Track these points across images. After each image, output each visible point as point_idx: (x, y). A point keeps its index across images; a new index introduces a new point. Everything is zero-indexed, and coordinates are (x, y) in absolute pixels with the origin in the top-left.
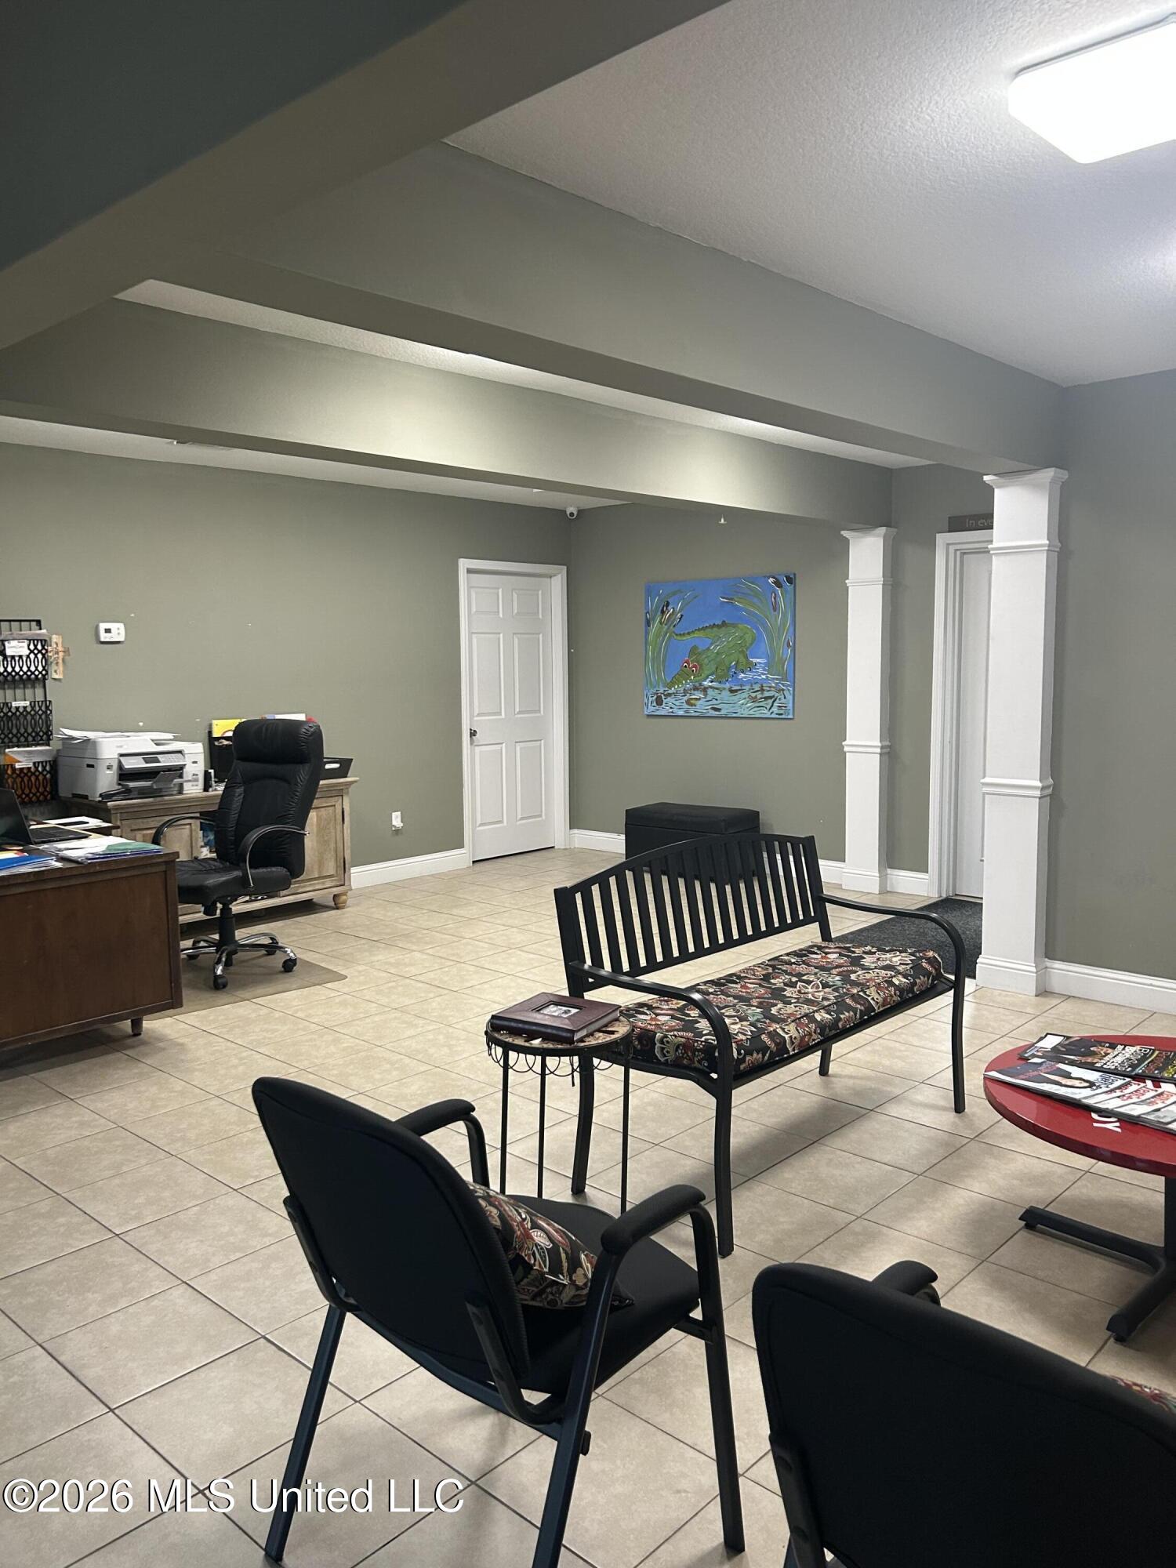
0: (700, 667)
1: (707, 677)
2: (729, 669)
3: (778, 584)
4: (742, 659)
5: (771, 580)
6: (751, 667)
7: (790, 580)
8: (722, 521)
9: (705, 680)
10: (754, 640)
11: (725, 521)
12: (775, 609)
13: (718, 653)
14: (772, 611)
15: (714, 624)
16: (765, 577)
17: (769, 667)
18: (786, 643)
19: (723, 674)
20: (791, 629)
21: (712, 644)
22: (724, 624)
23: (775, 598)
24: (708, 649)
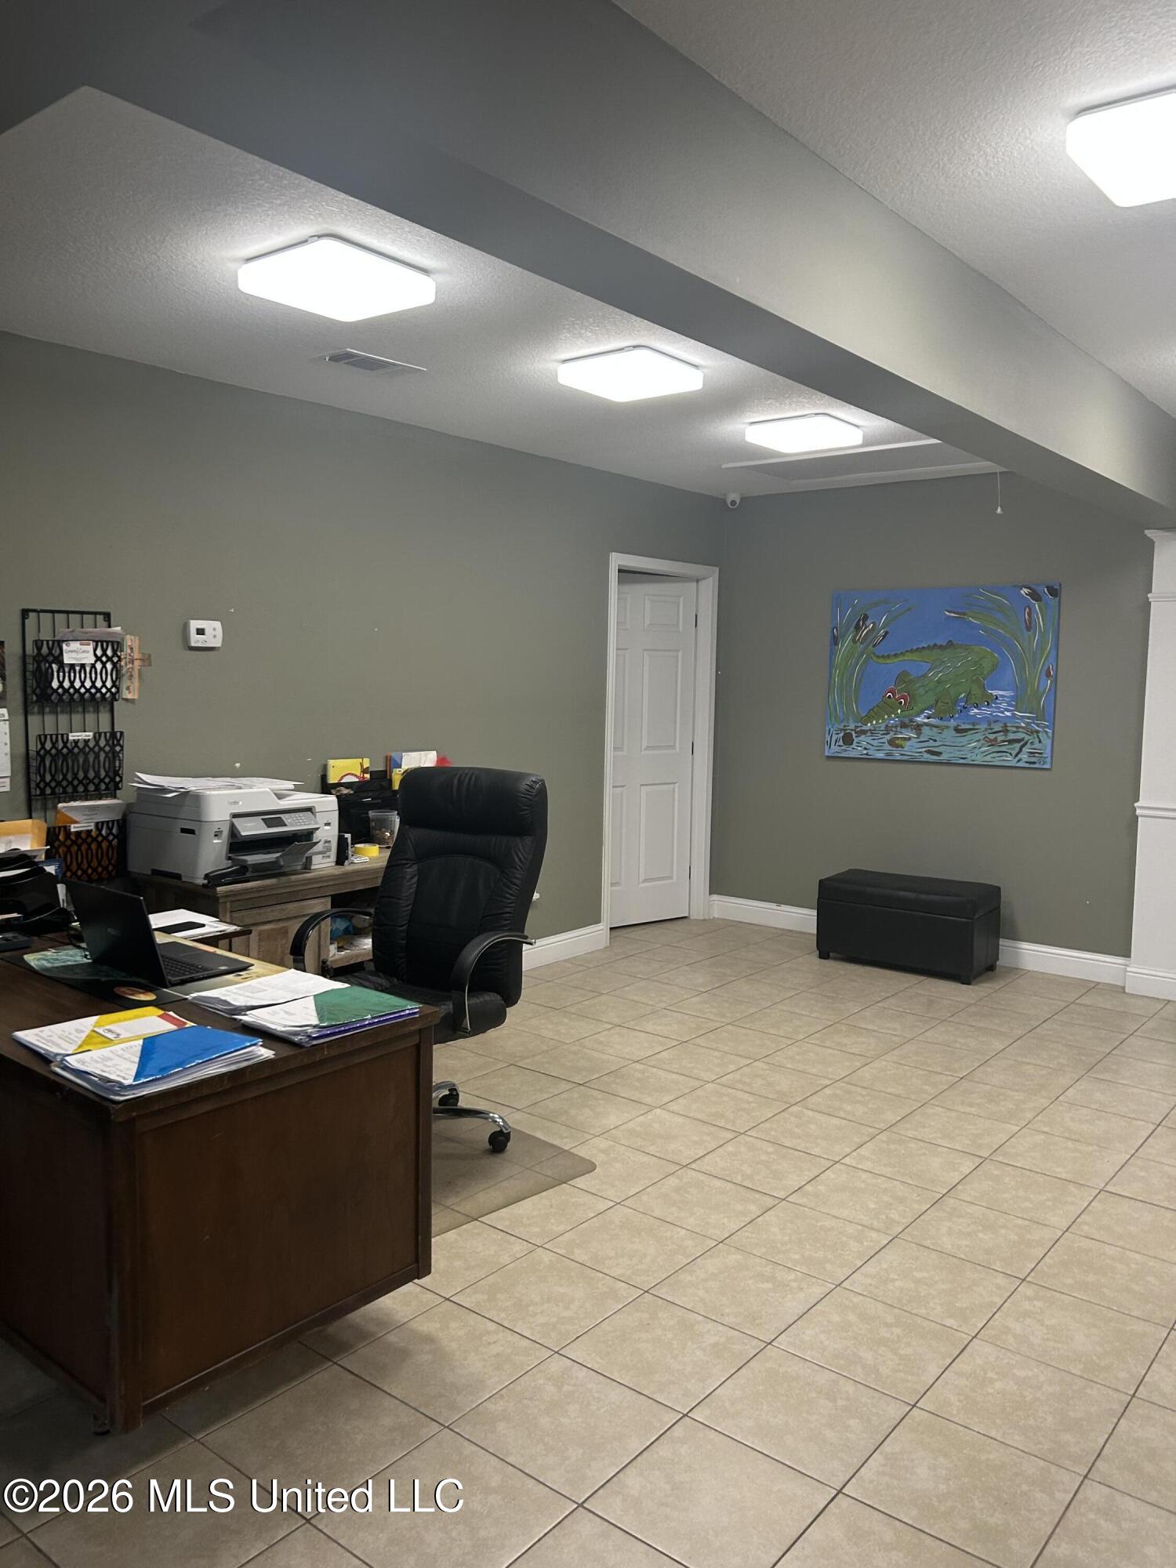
0: (911, 699)
1: (922, 712)
2: (956, 702)
3: (1035, 595)
4: (976, 690)
5: (1024, 591)
6: (990, 700)
7: (1054, 592)
9: (918, 715)
10: (995, 666)
12: (1028, 628)
13: (939, 682)
14: (1025, 630)
15: (935, 645)
16: (1015, 586)
17: (1018, 702)
18: (1044, 672)
19: (948, 707)
20: (1054, 653)
21: (930, 670)
22: (950, 644)
23: (1029, 614)
24: (925, 676)
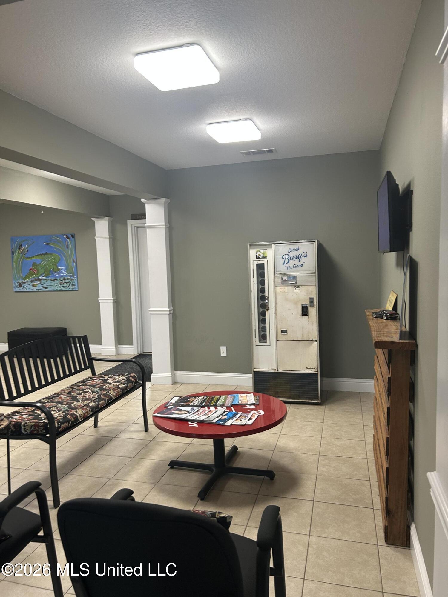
0: (38, 271)
1: (41, 275)
2: (50, 271)
3: (68, 238)
4: (55, 268)
5: (65, 236)
6: (59, 270)
7: (73, 236)
8: (42, 212)
9: (40, 276)
10: (60, 259)
11: (43, 212)
12: (67, 248)
13: (45, 265)
14: (66, 247)
15: (42, 254)
16: (62, 235)
17: (67, 270)
18: (73, 261)
19: (47, 273)
20: (75, 255)
21: (42, 261)
22: (46, 254)
23: (67, 243)
24: (40, 263)
